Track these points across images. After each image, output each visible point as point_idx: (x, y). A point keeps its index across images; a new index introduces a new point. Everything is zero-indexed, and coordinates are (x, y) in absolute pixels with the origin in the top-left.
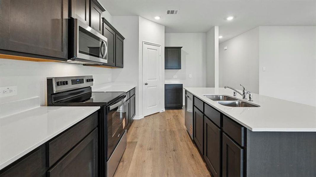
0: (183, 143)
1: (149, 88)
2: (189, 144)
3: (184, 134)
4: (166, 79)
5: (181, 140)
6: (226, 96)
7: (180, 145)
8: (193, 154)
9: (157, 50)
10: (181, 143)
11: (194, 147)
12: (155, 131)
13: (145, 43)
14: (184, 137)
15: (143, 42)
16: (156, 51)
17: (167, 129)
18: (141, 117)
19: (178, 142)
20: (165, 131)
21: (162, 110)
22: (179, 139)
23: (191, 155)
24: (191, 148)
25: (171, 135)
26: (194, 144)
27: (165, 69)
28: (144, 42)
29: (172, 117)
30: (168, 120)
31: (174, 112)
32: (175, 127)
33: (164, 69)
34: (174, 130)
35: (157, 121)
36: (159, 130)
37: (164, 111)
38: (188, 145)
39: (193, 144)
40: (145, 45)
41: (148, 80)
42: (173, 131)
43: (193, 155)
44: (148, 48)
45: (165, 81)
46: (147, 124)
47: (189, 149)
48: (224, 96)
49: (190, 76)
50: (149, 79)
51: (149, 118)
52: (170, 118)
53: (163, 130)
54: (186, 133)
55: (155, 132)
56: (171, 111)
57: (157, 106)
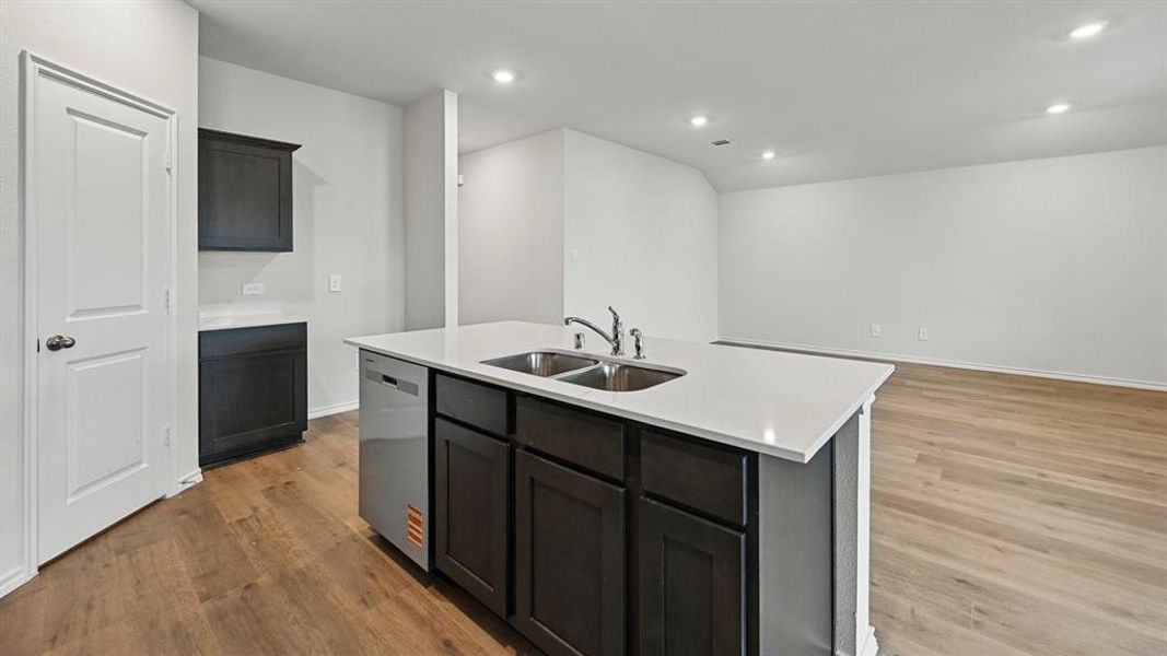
0: (380, 611)
1: (78, 368)
2: (411, 600)
3: (368, 564)
4: (205, 301)
5: (363, 600)
6: (553, 354)
7: (368, 629)
8: (449, 636)
9: (143, 134)
10: (370, 616)
11: (437, 603)
12: (177, 629)
13: (41, 72)
14: (372, 576)
15: (30, 64)
16: (139, 138)
17: (257, 576)
18: (17, 574)
19: (350, 618)
20: (247, 594)
21: (182, 479)
22: (349, 602)
23: (442, 646)
24: (424, 612)
25: (293, 601)
26: (432, 588)
27: (201, 248)
28: (35, 59)
29: (260, 500)
30: (240, 522)
31: (266, 469)
32: (300, 544)
33: (197, 248)
34: (300, 564)
35: (171, 558)
36: (201, 609)
37: (199, 478)
38: (406, 607)
39: (424, 591)
40: (43, 80)
41: (73, 315)
42: (301, 573)
43: (447, 643)
44: (70, 111)
45: (202, 315)
46: (89, 607)
47: (420, 621)
48: (545, 354)
49: (337, 281)
50: (77, 313)
51: (90, 559)
52: (255, 509)
53: (233, 594)
54: (373, 551)
55: (175, 634)
56: (241, 468)
57: (144, 465)
